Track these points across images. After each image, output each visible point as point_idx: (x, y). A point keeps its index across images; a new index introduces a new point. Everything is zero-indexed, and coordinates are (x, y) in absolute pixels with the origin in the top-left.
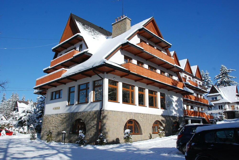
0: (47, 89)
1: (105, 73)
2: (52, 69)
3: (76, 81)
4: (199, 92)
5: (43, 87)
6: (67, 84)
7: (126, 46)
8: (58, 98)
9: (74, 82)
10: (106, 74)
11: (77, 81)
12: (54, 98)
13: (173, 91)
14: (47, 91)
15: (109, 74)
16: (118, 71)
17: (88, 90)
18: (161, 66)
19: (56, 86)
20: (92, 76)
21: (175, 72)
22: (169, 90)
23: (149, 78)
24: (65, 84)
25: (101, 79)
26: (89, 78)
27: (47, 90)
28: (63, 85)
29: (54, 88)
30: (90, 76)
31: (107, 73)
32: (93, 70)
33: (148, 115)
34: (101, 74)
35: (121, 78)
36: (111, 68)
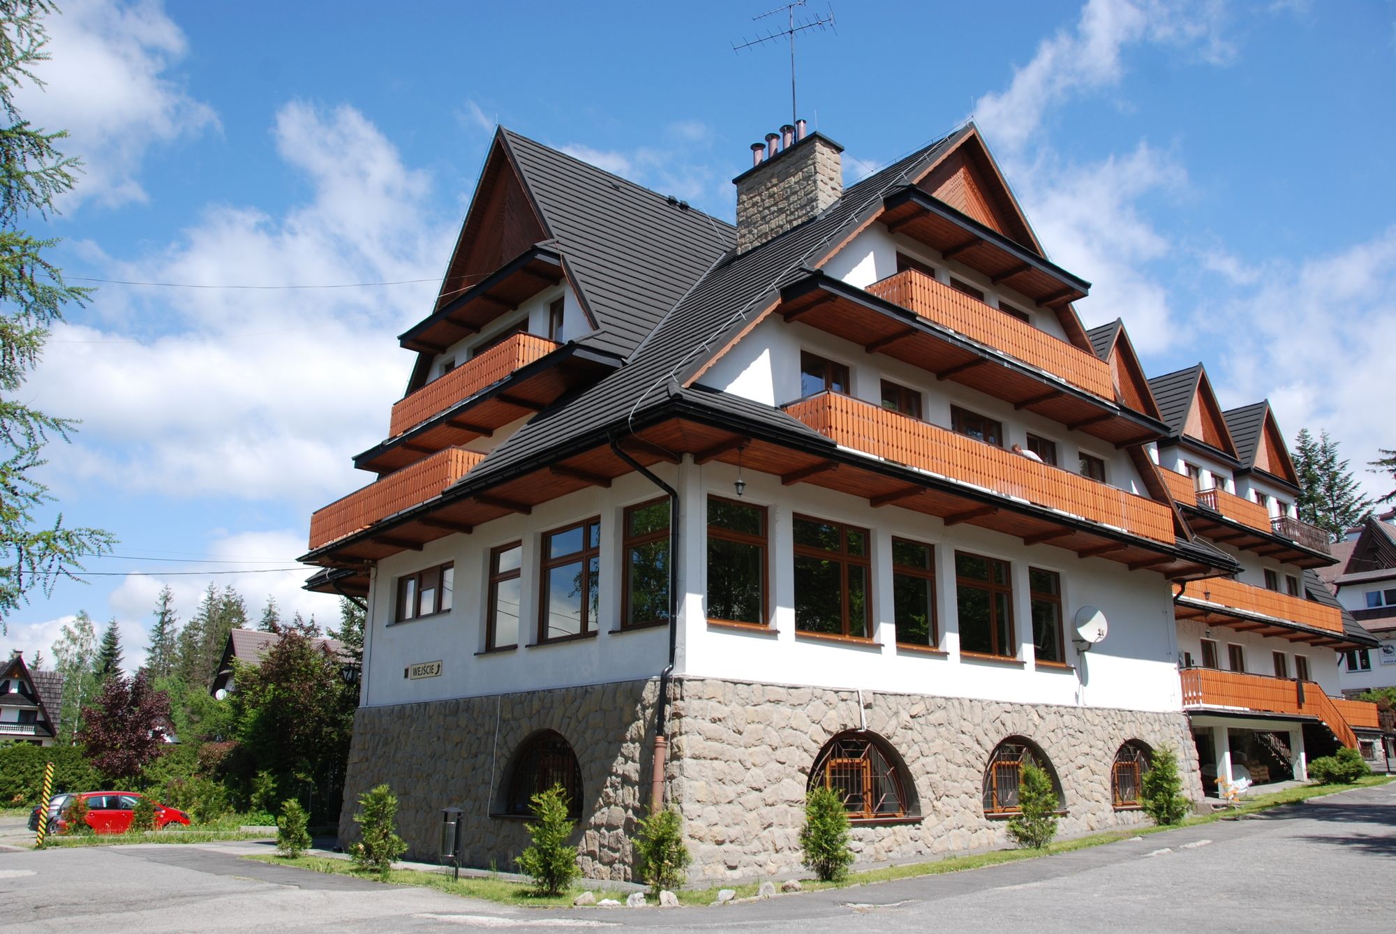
0: (375, 561)
1: (688, 459)
2: (399, 448)
3: (526, 508)
4: (1283, 561)
5: (348, 550)
6: (476, 529)
7: (808, 297)
8: (431, 611)
9: (516, 516)
10: (696, 462)
11: (535, 509)
12: (409, 613)
13: (1110, 558)
14: (372, 576)
15: (712, 466)
16: (764, 443)
17: (593, 560)
18: (1029, 409)
19: (418, 545)
20: (615, 481)
21: (1118, 445)
22: (1083, 553)
23: (953, 480)
24: (467, 528)
25: (663, 493)
26: (596, 490)
27: (373, 571)
28: (458, 535)
29: (409, 553)
30: (605, 481)
31: (701, 457)
32: (613, 446)
33: (956, 703)
34: (661, 469)
35: (784, 486)
36: (722, 431)
